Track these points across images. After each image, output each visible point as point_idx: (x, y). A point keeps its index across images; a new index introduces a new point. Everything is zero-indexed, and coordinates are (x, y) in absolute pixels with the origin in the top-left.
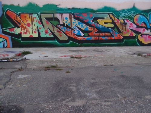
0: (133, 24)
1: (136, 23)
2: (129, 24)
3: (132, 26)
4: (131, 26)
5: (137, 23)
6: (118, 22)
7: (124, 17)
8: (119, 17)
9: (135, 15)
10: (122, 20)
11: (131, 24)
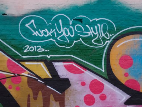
0: (108, 86)
1: (123, 80)
2: (83, 84)
3: (103, 98)
4: (97, 96)
5: (129, 78)
6: (17, 77)
7: (52, 48)
8: (20, 49)
9: (111, 37)
10: (42, 64)
11: (96, 87)
